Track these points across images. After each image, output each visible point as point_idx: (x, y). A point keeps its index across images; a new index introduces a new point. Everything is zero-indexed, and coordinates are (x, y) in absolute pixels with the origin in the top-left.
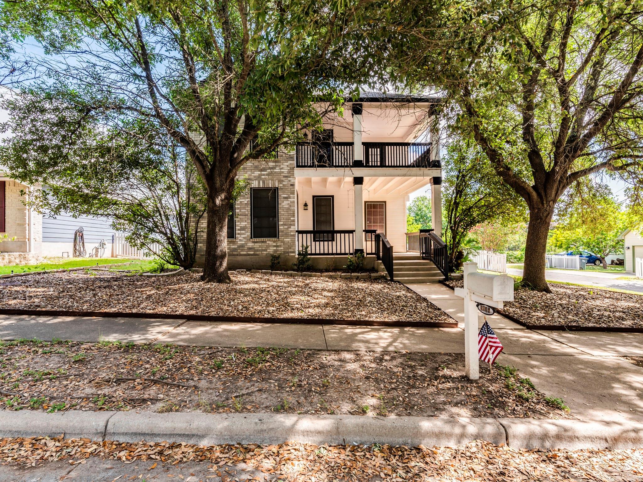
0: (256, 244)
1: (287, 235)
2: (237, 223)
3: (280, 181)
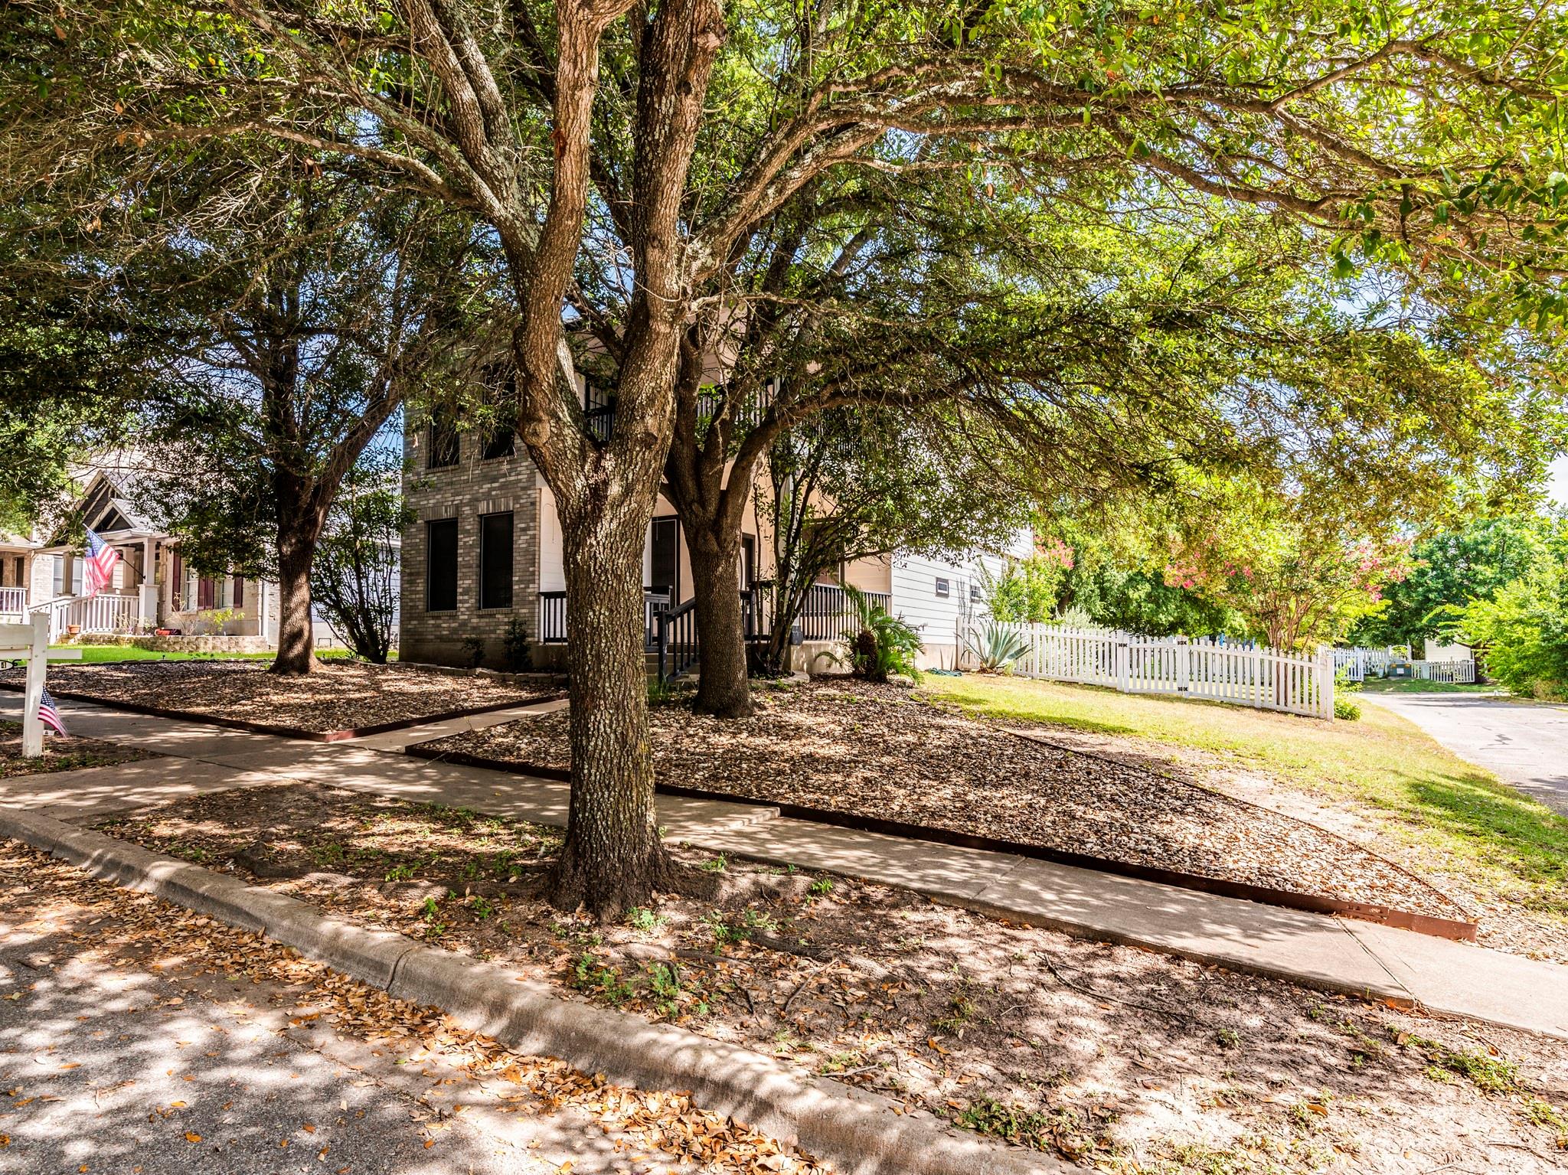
0: (482, 620)
1: (524, 603)
2: (460, 582)
3: (517, 498)
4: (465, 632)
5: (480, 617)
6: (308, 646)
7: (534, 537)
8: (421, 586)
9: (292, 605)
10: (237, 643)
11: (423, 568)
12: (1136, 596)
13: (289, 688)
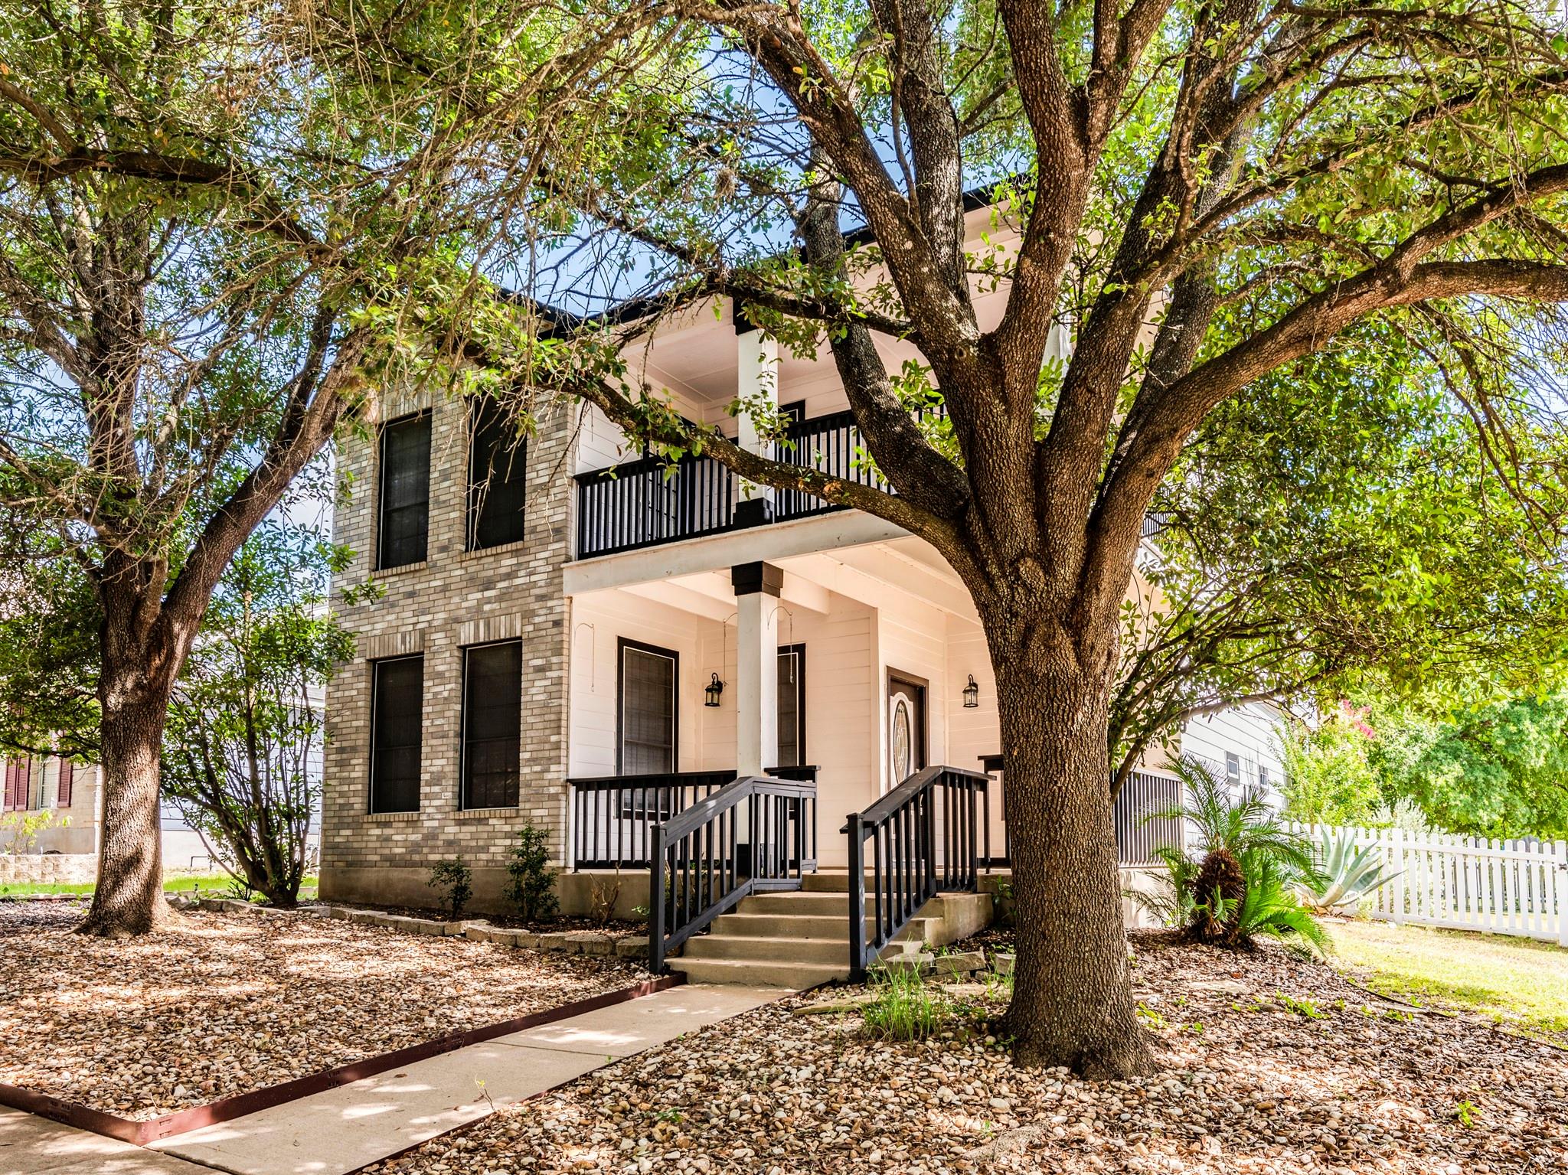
0: (465, 829)
1: (539, 797)
2: (424, 763)
3: (528, 615)
4: (433, 849)
5: (461, 823)
6: (151, 885)
7: (559, 682)
8: (359, 769)
9: (124, 805)
10: (56, 867)
11: (362, 739)
12: (1441, 781)
13: (104, 968)
